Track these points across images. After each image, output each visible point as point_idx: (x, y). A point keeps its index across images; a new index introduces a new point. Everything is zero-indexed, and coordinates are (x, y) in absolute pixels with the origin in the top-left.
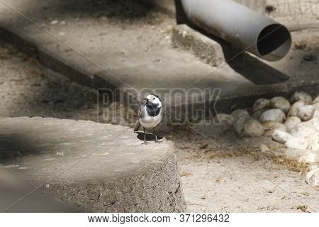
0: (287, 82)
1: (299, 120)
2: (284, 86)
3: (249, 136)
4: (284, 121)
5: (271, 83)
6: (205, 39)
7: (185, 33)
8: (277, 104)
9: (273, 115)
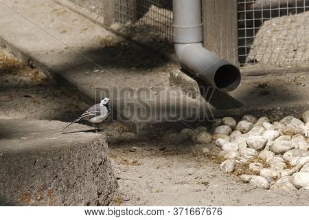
0: (241, 108)
1: (240, 133)
2: (238, 111)
3: (200, 143)
4: (229, 134)
5: (228, 109)
6: (188, 78)
7: (177, 74)
8: (226, 122)
9: (223, 130)
